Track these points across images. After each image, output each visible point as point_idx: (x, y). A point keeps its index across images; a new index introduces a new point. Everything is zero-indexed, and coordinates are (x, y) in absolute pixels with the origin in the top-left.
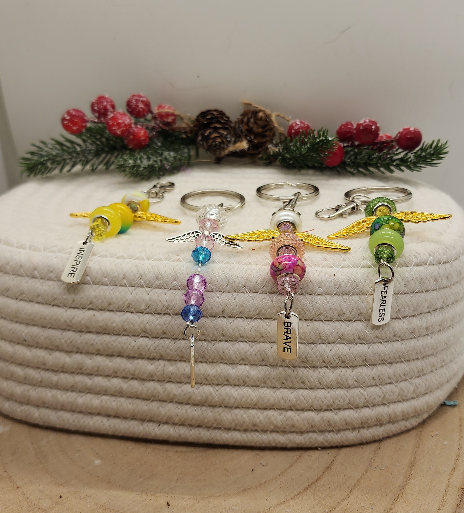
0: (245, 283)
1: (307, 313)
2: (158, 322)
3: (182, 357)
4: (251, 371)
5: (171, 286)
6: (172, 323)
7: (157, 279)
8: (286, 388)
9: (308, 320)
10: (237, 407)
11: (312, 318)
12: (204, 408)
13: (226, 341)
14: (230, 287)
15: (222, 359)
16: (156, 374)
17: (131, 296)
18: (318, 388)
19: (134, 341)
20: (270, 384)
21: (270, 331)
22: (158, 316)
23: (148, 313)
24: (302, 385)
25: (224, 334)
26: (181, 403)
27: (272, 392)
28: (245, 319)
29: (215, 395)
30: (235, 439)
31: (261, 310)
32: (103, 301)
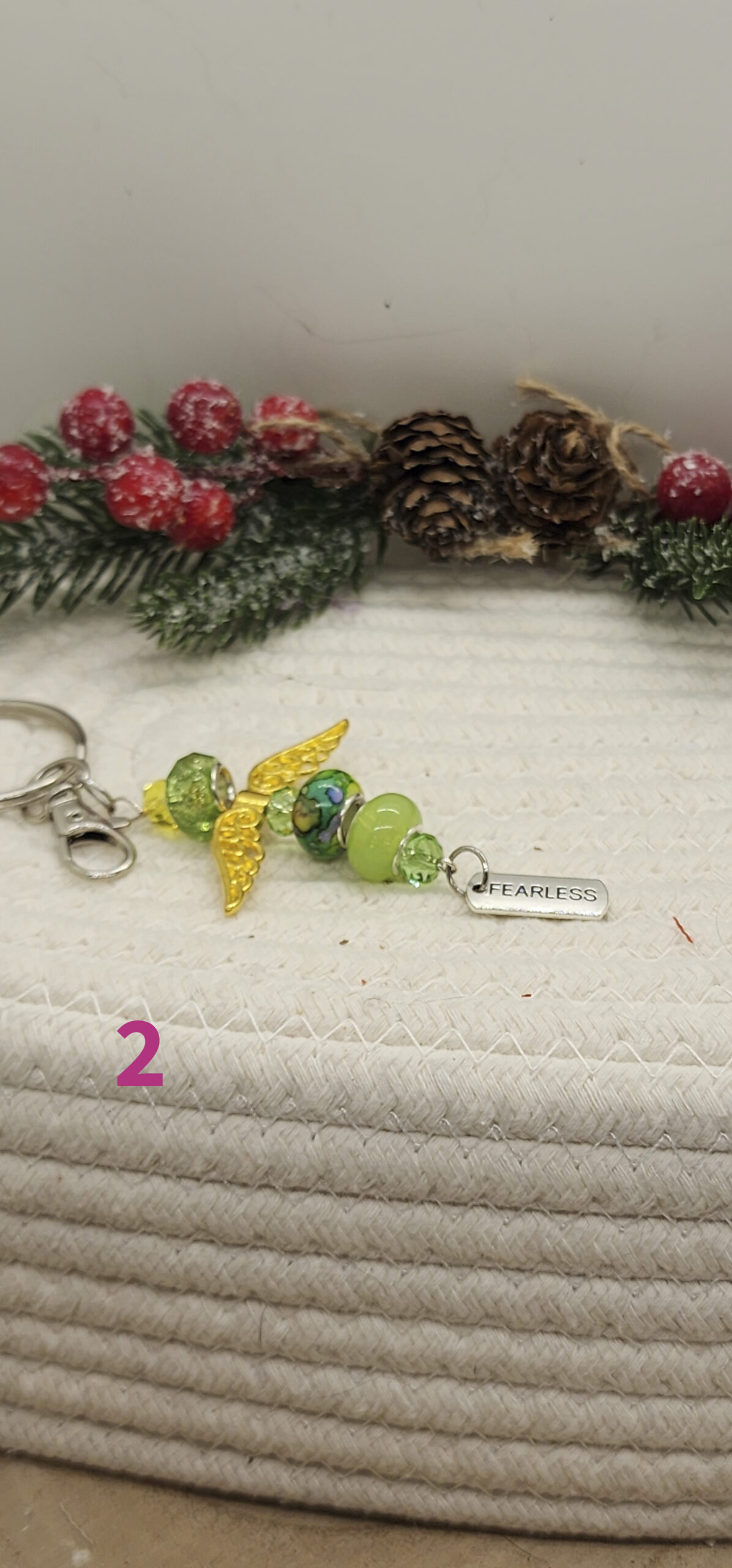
0: (498, 1114)
1: (682, 1204)
2: (241, 1209)
3: (313, 1300)
4: (514, 1346)
5: (279, 1114)
6: (281, 1214)
7: (239, 1089)
8: (613, 1392)
9: (687, 1219)
10: (473, 1435)
11: (696, 1215)
12: (377, 1432)
13: (441, 1265)
14: (452, 1123)
15: (428, 1311)
16: (238, 1339)
17: (163, 1134)
18: (711, 1397)
19: (174, 1252)
20: (568, 1384)
21: (569, 1249)
22: (242, 1192)
23: (213, 1181)
24: (664, 1389)
25: (436, 1249)
26: (312, 1413)
27: (572, 1404)
28: (497, 1210)
29: (407, 1402)
30: (467, 1513)
31: (543, 1194)
32: (82, 1145)
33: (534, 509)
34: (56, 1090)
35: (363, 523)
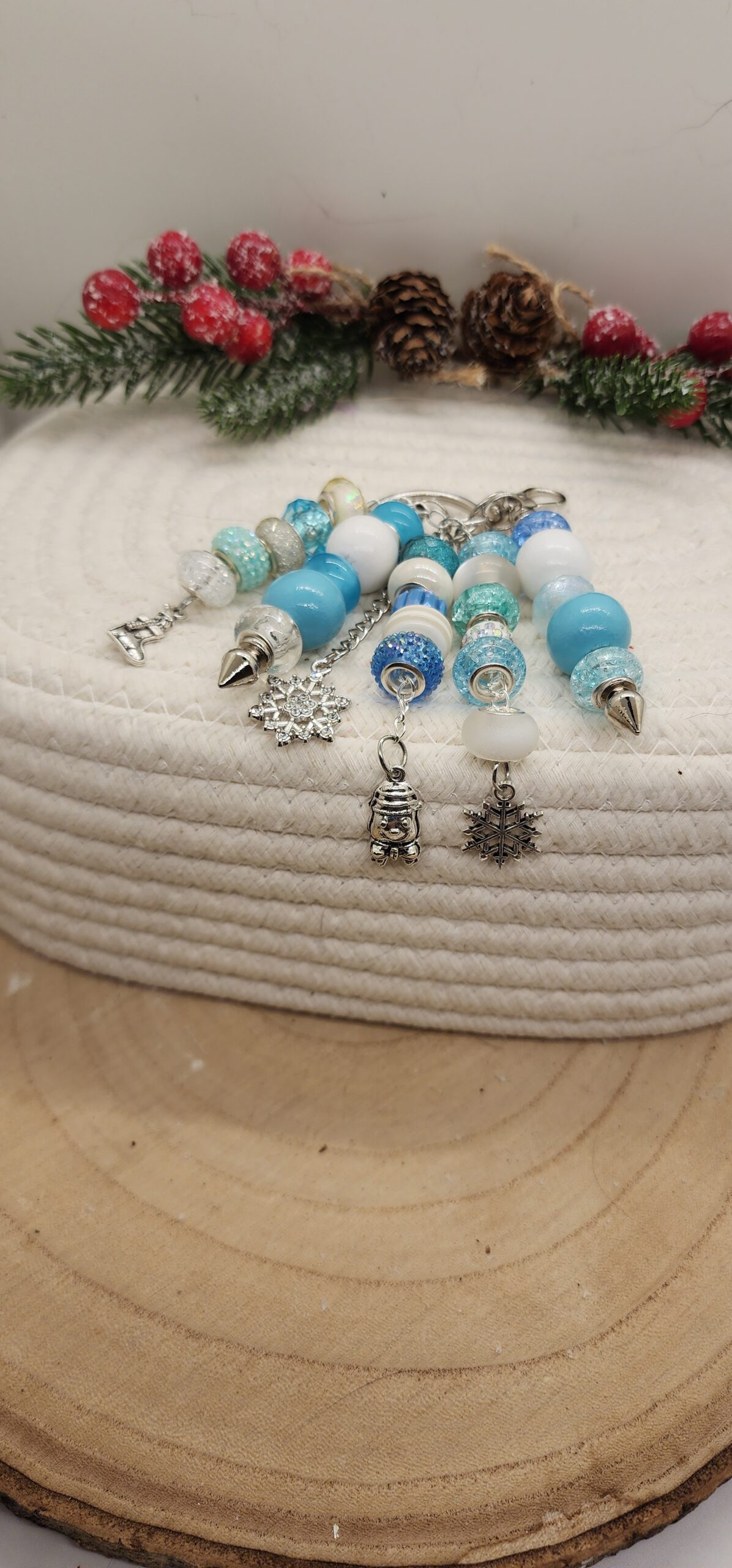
1: (614, 845)
4: (492, 932)
5: (337, 790)
9: (616, 855)
11: (623, 852)
15: (436, 910)
16: (306, 927)
17: (254, 804)
19: (262, 877)
22: (310, 840)
23: (290, 834)
33: (497, 346)
34: (176, 773)
35: (359, 351)
